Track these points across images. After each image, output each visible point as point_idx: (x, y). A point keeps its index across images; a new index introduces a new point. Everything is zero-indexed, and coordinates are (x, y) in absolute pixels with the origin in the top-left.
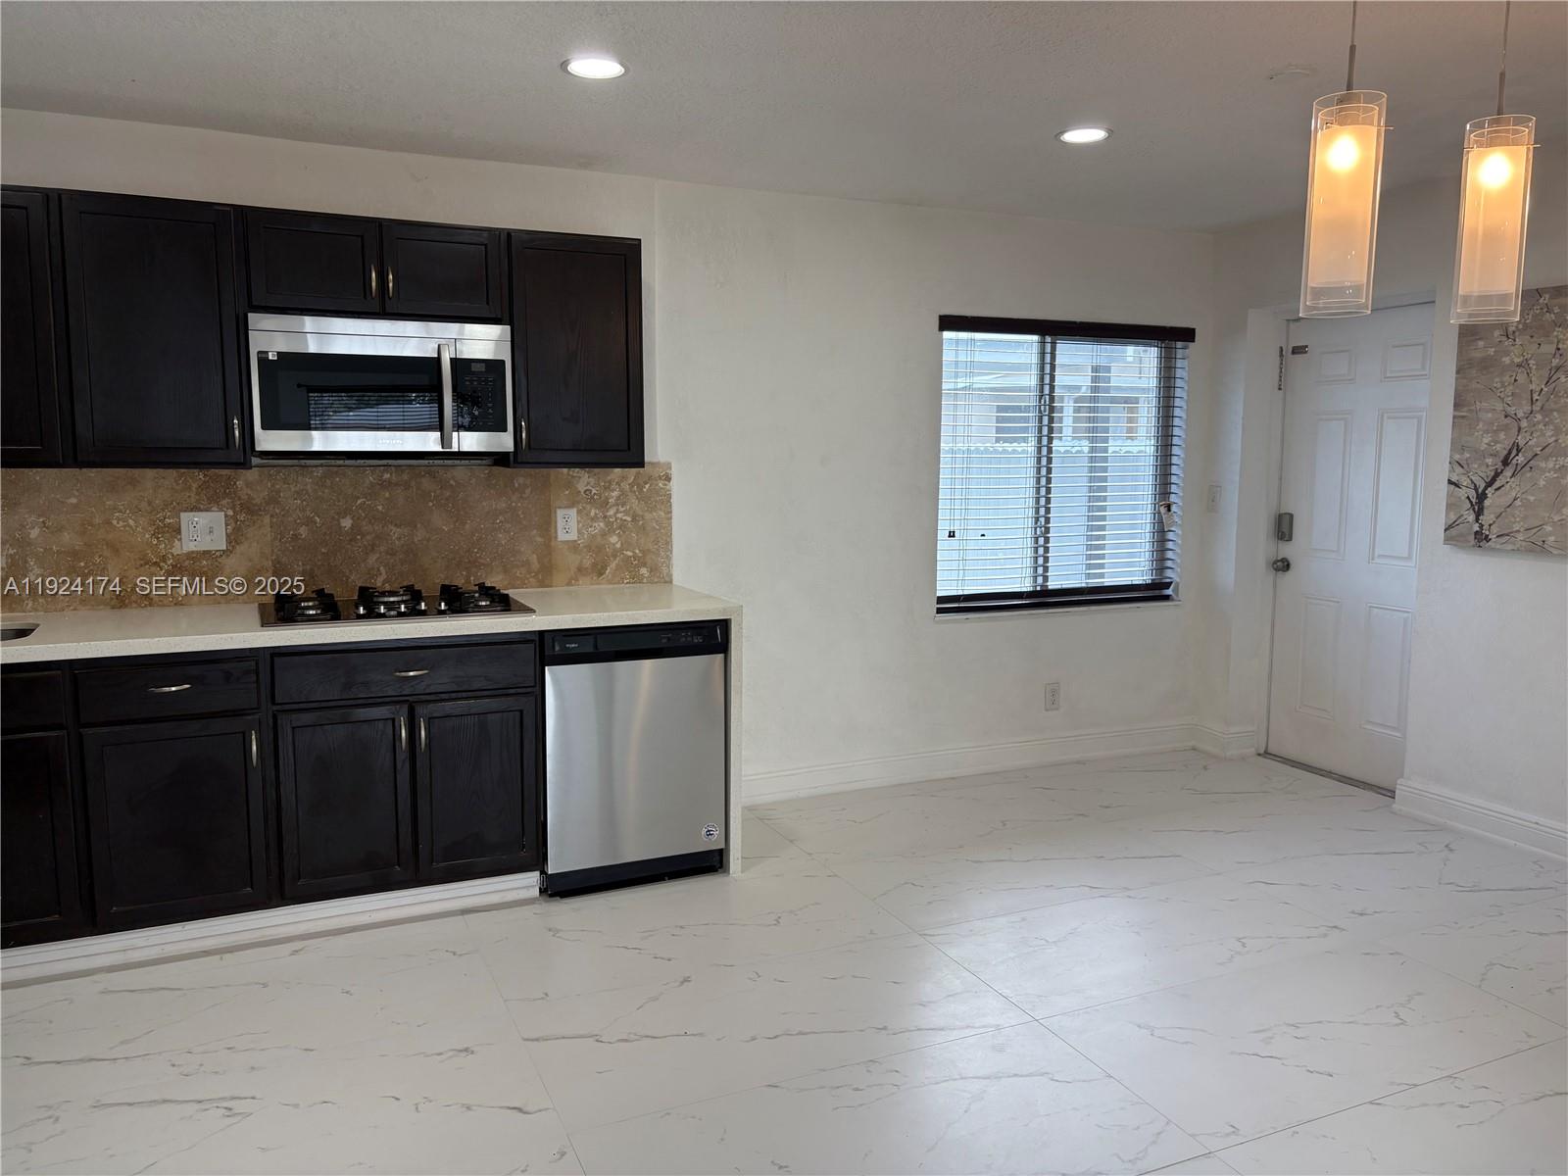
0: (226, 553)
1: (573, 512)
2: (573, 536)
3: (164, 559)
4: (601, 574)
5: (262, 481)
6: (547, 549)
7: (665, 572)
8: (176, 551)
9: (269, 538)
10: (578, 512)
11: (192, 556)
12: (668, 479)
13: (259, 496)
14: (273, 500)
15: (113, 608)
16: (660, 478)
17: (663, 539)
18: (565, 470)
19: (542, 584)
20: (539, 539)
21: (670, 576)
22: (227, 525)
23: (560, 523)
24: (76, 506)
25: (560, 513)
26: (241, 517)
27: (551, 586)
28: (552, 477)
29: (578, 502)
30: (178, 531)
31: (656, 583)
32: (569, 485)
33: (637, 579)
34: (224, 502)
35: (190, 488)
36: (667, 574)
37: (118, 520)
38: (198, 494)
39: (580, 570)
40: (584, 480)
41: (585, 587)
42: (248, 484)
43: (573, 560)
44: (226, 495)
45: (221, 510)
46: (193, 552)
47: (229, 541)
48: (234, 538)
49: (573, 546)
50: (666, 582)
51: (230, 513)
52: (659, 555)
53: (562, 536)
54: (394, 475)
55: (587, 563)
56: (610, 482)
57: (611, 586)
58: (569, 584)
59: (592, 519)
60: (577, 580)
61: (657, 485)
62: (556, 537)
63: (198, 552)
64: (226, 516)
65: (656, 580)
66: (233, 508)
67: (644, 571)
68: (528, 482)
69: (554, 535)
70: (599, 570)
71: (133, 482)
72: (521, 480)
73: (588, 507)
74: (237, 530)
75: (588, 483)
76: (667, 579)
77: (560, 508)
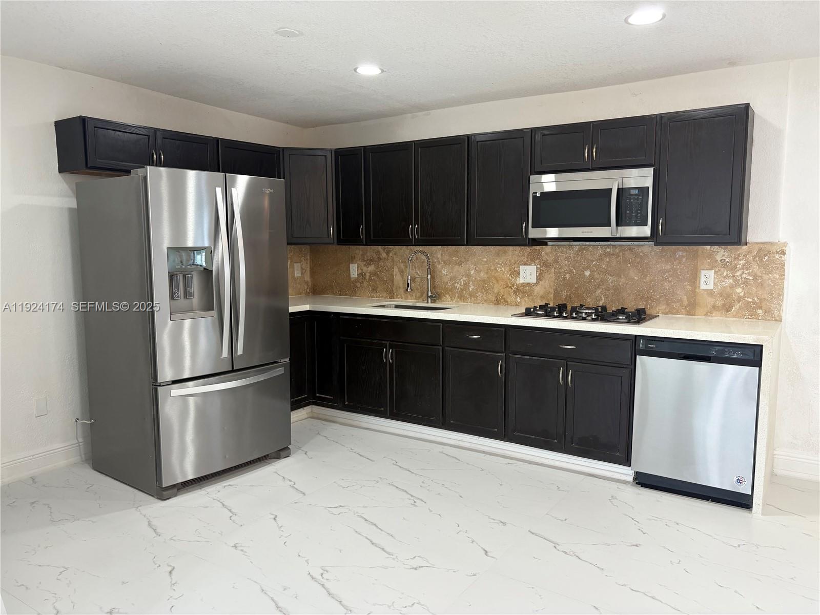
0: (536, 284)
1: (712, 273)
2: (711, 286)
3: (513, 285)
4: (728, 311)
5: (552, 252)
6: (694, 293)
7: (776, 314)
8: (518, 282)
9: (553, 279)
10: (716, 273)
11: (524, 285)
12: (783, 253)
13: (551, 259)
14: (556, 261)
15: (495, 304)
16: (777, 252)
17: (777, 292)
18: (708, 247)
19: (689, 313)
20: (689, 288)
21: (780, 316)
22: (537, 272)
23: (703, 279)
24: (486, 262)
25: (703, 273)
26: (543, 269)
27: (694, 315)
28: (700, 252)
29: (716, 267)
30: (519, 274)
31: (769, 320)
32: (710, 256)
33: (754, 316)
34: (537, 261)
35: (524, 255)
36: (778, 316)
37: (499, 268)
38: (527, 258)
39: (714, 307)
40: (721, 253)
41: (716, 317)
42: (547, 254)
43: (710, 301)
44: (538, 258)
45: (535, 265)
46: (523, 283)
47: (537, 280)
48: (540, 278)
49: (710, 293)
50: (776, 320)
51: (539, 266)
52: (771, 302)
53: (703, 286)
54: (611, 250)
55: (719, 303)
56: (739, 255)
57: (734, 319)
58: (706, 315)
59: (725, 277)
60: (711, 313)
61: (774, 257)
62: (699, 287)
63: (525, 283)
64: (537, 268)
65: (769, 319)
66: (540, 264)
67: (760, 312)
68: (684, 254)
69: (698, 285)
70: (727, 308)
71: (505, 252)
72: (680, 253)
73: (722, 270)
74: (541, 274)
75: (723, 256)
76: (777, 319)
77: (703, 269)
